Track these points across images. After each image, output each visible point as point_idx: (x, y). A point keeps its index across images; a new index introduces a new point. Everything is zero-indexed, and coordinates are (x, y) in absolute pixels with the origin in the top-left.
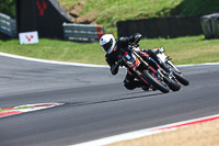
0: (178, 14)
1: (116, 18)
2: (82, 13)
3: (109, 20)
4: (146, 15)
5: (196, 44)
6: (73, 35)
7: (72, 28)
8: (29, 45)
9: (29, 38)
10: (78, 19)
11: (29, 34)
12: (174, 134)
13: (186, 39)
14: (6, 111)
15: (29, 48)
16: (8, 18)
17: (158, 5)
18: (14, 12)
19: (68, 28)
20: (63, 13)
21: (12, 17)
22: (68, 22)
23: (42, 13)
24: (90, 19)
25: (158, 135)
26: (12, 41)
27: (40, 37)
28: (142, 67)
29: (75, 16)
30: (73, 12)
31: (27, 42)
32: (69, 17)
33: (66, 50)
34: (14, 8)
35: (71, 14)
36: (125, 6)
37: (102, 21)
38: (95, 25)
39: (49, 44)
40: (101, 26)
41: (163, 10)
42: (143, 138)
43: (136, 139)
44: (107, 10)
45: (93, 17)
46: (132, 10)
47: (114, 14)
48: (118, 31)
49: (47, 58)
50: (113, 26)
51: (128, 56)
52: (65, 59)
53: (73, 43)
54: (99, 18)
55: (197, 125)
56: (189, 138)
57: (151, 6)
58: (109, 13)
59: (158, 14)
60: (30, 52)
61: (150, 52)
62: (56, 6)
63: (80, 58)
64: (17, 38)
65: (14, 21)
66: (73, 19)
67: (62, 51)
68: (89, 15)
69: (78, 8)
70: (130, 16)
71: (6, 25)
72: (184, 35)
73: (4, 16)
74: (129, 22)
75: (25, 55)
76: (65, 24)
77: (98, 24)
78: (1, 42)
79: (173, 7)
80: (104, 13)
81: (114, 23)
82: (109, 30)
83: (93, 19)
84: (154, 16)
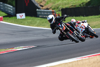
0: (89, 5)
1: (61, 7)
2: (45, 5)
3: (58, 8)
4: (75, 6)
5: (97, 19)
6: (41, 15)
7: (41, 12)
8: (21, 19)
9: (21, 16)
10: (43, 7)
11: (21, 14)
12: (87, 60)
13: (93, 17)
14: (10, 50)
16: (11, 7)
17: (80, 1)
19: (39, 11)
20: (36, 5)
21: (13, 6)
22: (39, 9)
23: (27, 5)
25: (80, 61)
26: (13, 18)
27: (26, 15)
28: (66, 30)
29: (42, 6)
30: (41, 4)
31: (20, 18)
33: (38, 21)
35: (40, 5)
36: (65, 2)
37: (55, 9)
38: (51, 10)
39: (30, 19)
40: (54, 11)
41: (82, 3)
42: (73, 62)
43: (70, 63)
44: (57, 3)
45: (50, 6)
46: (68, 3)
47: (60, 5)
48: (62, 13)
49: (29, 25)
50: (59, 11)
51: (60, 25)
52: (38, 26)
53: (41, 19)
54: (53, 7)
55: (98, 56)
56: (94, 62)
57: (77, 2)
58: (58, 5)
59: (80, 5)
60: (21, 22)
61: (70, 23)
62: (33, 1)
63: (44, 25)
64: (16, 16)
65: (14, 8)
66: (41, 8)
67: (36, 23)
68: (49, 6)
69: (44, 2)
70: (67, 6)
71: (11, 10)
72: (92, 15)
74: (66, 9)
75: (19, 24)
76: (37, 10)
77: (53, 9)
78: (8, 18)
79: (87, 2)
80: (56, 4)
81: (60, 9)
82: (57, 12)
83: (51, 8)
84: (78, 6)
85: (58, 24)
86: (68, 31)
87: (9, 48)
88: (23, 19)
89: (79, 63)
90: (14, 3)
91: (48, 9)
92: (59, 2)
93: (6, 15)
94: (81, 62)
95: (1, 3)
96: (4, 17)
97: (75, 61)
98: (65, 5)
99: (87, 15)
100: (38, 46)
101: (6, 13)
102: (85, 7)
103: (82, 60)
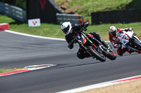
0: (131, 8)
1: (91, 10)
2: (69, 7)
3: (86, 11)
4: (110, 9)
6: (63, 21)
7: (62, 17)
8: (35, 27)
9: (34, 23)
10: (66, 11)
11: (34, 20)
12: (127, 85)
13: (136, 24)
15: (35, 29)
16: (21, 10)
17: (117, 2)
18: (25, 6)
19: (60, 16)
20: (56, 7)
21: (24, 9)
22: (60, 13)
24: (73, 11)
25: (117, 85)
26: (24, 25)
27: (42, 22)
29: (64, 9)
30: (63, 6)
31: (33, 25)
32: (60, 9)
33: (58, 30)
34: (25, 4)
36: (96, 3)
37: (82, 13)
38: (77, 15)
39: (48, 27)
40: (81, 15)
41: (121, 5)
44: (85, 5)
45: (76, 10)
46: (101, 5)
47: (89, 8)
48: (92, 18)
49: (46, 36)
50: (88, 15)
51: (79, 37)
54: (80, 11)
56: (137, 87)
57: (113, 3)
58: (86, 7)
59: (118, 8)
60: (35, 32)
62: (52, 3)
64: (27, 23)
65: (25, 12)
66: (63, 11)
67: (55, 32)
68: (74, 8)
69: (66, 4)
70: (100, 9)
71: (19, 15)
72: (134, 22)
73: (18, 8)
74: (98, 13)
75: (32, 34)
76: (58, 14)
77: (79, 14)
78: (16, 25)
79: (128, 3)
80: (83, 7)
81: (90, 14)
82: (86, 18)
83: (77, 11)
84: (115, 9)
85: (76, 35)
86: (91, 45)
87: (17, 68)
88: (37, 27)
89: (116, 88)
90: (24, 4)
91: (72, 13)
92: (89, 3)
93: (13, 21)
94: (119, 88)
95: (7, 5)
96: (10, 24)
97: (110, 86)
98: (97, 7)
99: (127, 22)
100: (58, 65)
101: (13, 19)
102: (124, 11)
103: (120, 84)
